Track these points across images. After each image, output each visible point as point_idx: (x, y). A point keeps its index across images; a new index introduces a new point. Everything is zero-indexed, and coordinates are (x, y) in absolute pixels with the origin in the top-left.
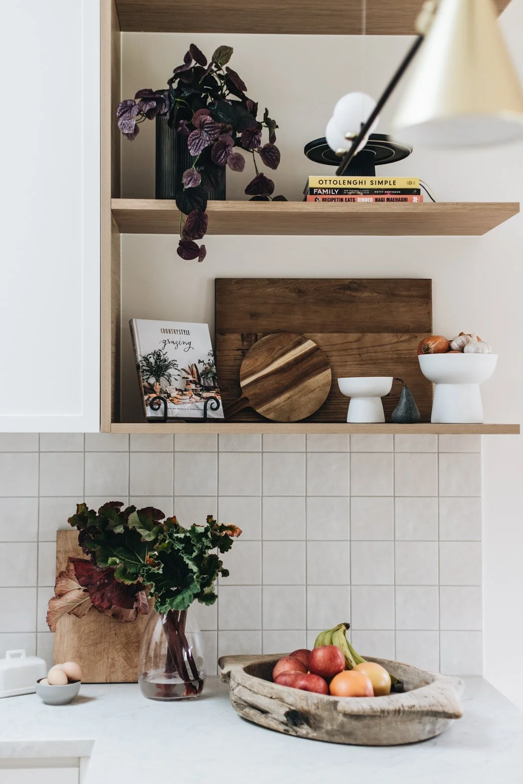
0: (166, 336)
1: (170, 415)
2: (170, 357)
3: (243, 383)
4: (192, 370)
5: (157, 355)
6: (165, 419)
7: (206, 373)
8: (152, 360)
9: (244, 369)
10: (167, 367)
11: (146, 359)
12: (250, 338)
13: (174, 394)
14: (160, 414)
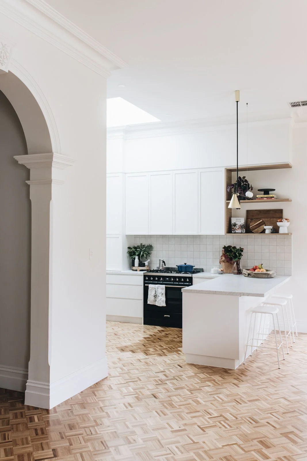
0: (236, 220)
1: (236, 232)
2: (237, 223)
3: (250, 227)
4: (240, 225)
5: (235, 223)
6: (235, 233)
7: (243, 226)
8: (234, 224)
9: (250, 225)
10: (236, 225)
11: (233, 224)
12: (252, 219)
13: (237, 229)
14: (234, 232)
